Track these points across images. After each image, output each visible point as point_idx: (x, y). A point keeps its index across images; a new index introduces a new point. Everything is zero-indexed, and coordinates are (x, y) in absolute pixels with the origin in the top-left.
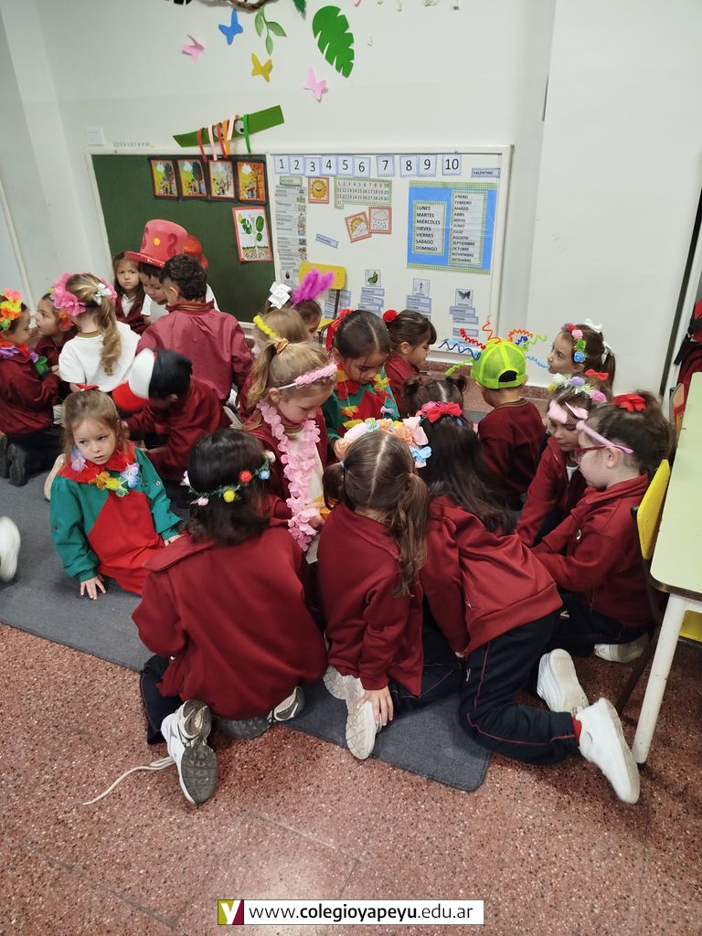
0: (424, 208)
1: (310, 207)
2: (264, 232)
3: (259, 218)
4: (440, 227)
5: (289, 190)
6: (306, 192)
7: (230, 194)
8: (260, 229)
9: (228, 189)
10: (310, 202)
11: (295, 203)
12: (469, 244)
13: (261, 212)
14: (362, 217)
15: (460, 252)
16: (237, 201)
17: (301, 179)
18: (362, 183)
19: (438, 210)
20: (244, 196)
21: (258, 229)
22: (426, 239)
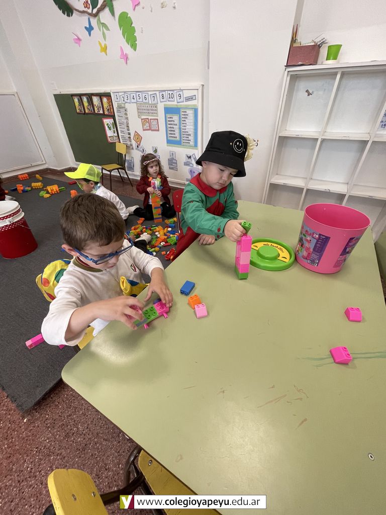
0: (171, 118)
2: (115, 129)
4: (177, 127)
5: (121, 110)
7: (101, 112)
8: (113, 128)
9: (100, 109)
11: (124, 116)
12: (189, 135)
13: (113, 120)
15: (185, 139)
17: (125, 105)
18: (146, 106)
19: (176, 118)
20: (106, 113)
22: (172, 132)
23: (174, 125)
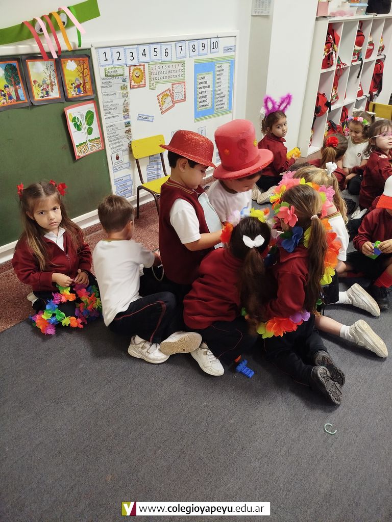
0: (202, 78)
1: (131, 93)
3: (89, 113)
4: (210, 89)
5: (113, 81)
6: (128, 80)
11: (119, 92)
14: (168, 93)
16: (66, 100)
17: (123, 69)
18: (167, 65)
21: (88, 124)
22: (204, 99)
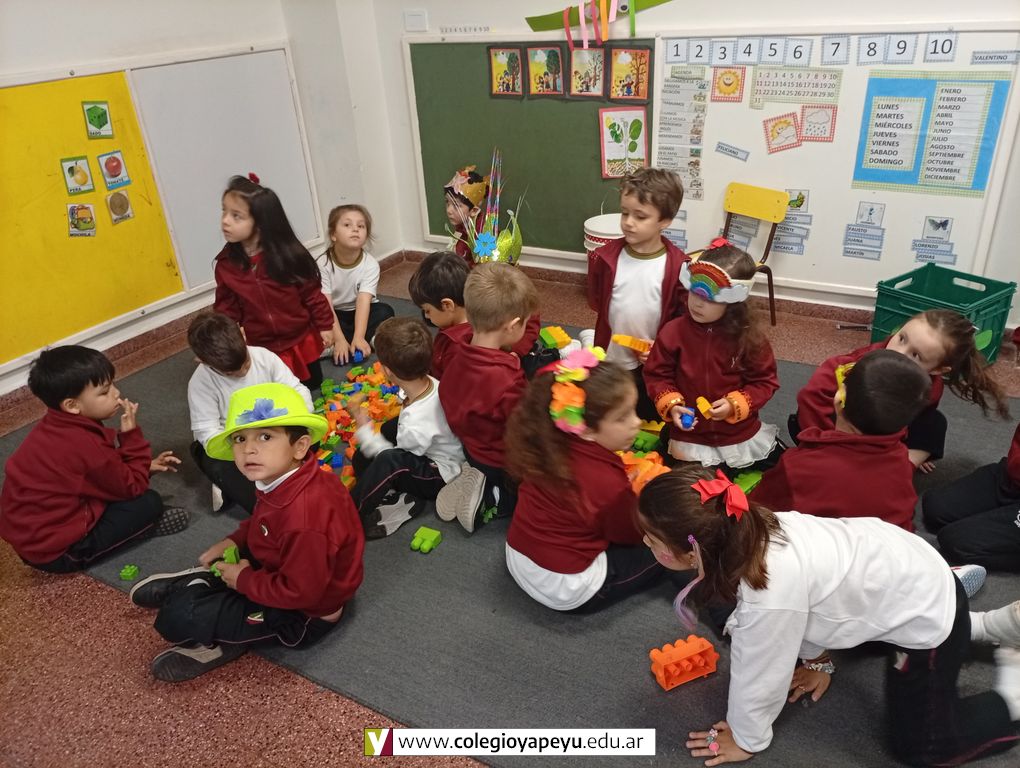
0: (889, 107)
1: (711, 107)
2: (641, 141)
3: (636, 122)
5: (683, 85)
6: (709, 88)
7: (597, 90)
8: (634, 136)
9: (595, 84)
10: (713, 101)
11: (690, 102)
12: (955, 155)
13: (639, 114)
14: (790, 120)
15: (938, 166)
16: (607, 100)
17: (703, 71)
18: (796, 74)
19: (911, 109)
20: (617, 92)
21: (632, 137)
22: (888, 148)
23: (901, 126)
